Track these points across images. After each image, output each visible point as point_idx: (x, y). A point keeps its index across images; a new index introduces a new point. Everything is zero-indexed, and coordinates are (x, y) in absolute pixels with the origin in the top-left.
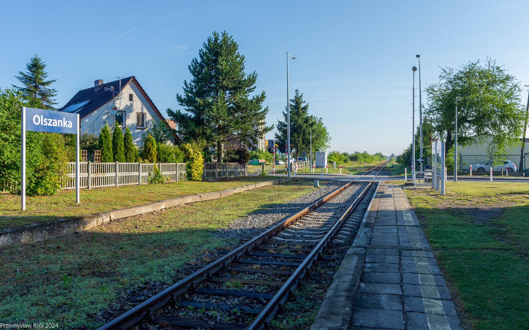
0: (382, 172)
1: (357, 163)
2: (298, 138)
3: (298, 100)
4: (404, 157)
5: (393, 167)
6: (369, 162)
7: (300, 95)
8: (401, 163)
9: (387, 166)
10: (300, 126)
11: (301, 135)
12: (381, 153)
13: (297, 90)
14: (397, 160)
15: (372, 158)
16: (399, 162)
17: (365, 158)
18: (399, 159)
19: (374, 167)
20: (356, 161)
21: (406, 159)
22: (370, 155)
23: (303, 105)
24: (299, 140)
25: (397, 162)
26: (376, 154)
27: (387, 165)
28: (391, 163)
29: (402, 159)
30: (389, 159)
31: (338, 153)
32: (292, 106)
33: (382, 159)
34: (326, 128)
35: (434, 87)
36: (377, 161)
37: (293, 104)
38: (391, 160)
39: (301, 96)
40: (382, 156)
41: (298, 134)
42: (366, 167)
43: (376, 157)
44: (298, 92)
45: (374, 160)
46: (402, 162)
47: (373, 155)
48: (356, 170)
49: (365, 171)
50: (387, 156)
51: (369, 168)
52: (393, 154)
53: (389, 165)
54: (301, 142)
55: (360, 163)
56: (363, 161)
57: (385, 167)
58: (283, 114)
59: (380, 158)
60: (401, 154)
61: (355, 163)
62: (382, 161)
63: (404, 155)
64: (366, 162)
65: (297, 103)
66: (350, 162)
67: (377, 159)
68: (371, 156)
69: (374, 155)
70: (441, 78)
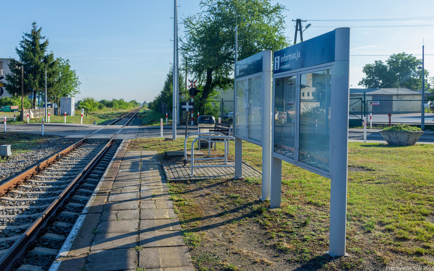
0: (134, 119)
1: (111, 109)
2: (34, 79)
3: (35, 35)
4: (155, 103)
5: (145, 113)
6: (124, 108)
7: (37, 29)
8: (152, 110)
9: (140, 112)
10: (37, 65)
11: (38, 77)
12: (135, 100)
13: (35, 23)
14: (149, 106)
15: (127, 105)
16: (150, 109)
17: (120, 104)
18: (150, 105)
19: (127, 113)
20: (112, 107)
21: (156, 105)
22: (125, 101)
23: (41, 42)
24: (35, 83)
25: (148, 108)
26: (131, 101)
27: (139, 110)
28: (144, 109)
29: (153, 105)
30: (142, 106)
31: (92, 100)
32: (28, 41)
33: (135, 105)
34: (75, 72)
35: (192, 19)
36: (132, 107)
37: (29, 39)
38: (143, 106)
39: (39, 30)
40: (136, 103)
41: (35, 75)
42: (119, 113)
43: (130, 104)
44: (36, 25)
45: (129, 107)
46: (153, 108)
47: (128, 101)
48: (107, 117)
49: (116, 118)
50: (140, 104)
51: (122, 114)
52: (145, 102)
53: (141, 111)
54: (37, 84)
55: (115, 110)
56: (118, 108)
57: (137, 113)
58: (16, 51)
59: (134, 105)
60: (152, 101)
61: (109, 109)
62: (136, 108)
63: (155, 102)
64: (121, 108)
65: (34, 38)
66: (105, 108)
67: (132, 105)
68: (126, 103)
69: (130, 102)
70: (202, 5)
